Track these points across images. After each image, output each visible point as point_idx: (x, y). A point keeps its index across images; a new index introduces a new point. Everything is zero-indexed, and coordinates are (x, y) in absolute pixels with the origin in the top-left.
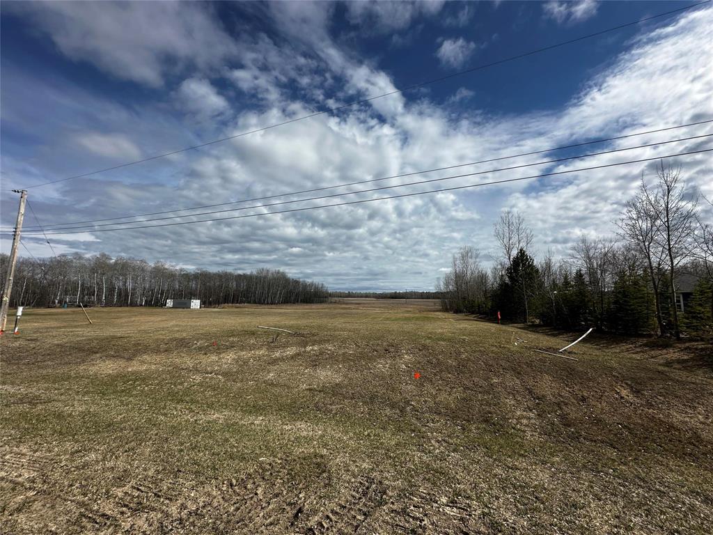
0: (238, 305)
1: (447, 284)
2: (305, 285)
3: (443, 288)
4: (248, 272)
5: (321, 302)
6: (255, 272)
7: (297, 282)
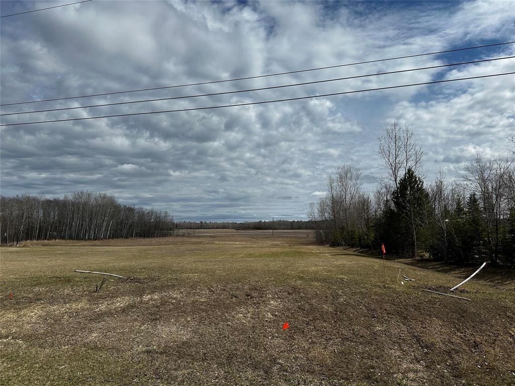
0: (46, 241)
1: (322, 211)
2: (142, 214)
3: (317, 216)
4: (61, 197)
5: (165, 236)
6: (70, 197)
7: (130, 210)
